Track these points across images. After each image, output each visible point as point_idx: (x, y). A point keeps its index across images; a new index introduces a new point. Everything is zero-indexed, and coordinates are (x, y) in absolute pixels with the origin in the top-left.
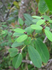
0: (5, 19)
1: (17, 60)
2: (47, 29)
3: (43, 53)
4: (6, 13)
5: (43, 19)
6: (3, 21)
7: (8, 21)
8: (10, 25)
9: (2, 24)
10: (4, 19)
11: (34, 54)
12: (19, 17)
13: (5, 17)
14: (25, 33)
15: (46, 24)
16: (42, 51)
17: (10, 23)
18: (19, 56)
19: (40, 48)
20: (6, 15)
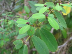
0: (12, 9)
1: (23, 52)
2: (51, 16)
3: (50, 42)
4: (12, 2)
5: (46, 6)
6: (9, 10)
7: (15, 10)
8: (17, 14)
9: (9, 14)
10: (10, 8)
11: (39, 45)
12: (25, 5)
13: (11, 6)
14: (27, 23)
15: (50, 11)
16: (48, 40)
17: (17, 11)
18: (24, 48)
19: (46, 37)
20: (12, 4)
